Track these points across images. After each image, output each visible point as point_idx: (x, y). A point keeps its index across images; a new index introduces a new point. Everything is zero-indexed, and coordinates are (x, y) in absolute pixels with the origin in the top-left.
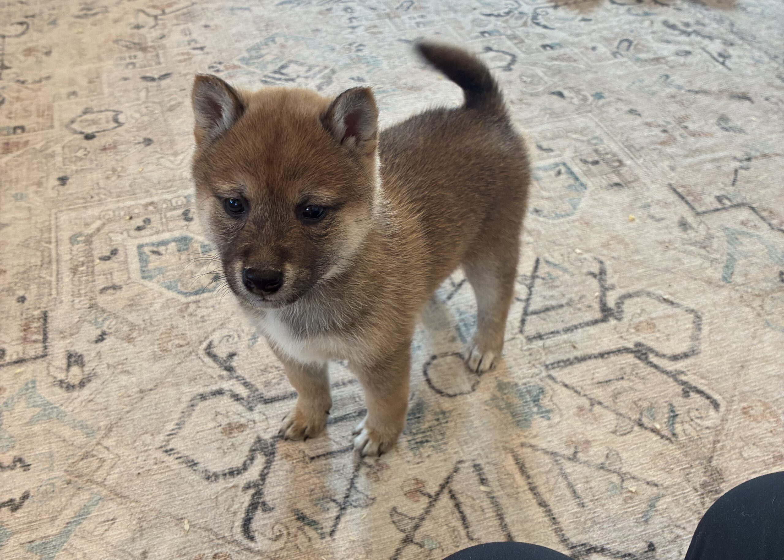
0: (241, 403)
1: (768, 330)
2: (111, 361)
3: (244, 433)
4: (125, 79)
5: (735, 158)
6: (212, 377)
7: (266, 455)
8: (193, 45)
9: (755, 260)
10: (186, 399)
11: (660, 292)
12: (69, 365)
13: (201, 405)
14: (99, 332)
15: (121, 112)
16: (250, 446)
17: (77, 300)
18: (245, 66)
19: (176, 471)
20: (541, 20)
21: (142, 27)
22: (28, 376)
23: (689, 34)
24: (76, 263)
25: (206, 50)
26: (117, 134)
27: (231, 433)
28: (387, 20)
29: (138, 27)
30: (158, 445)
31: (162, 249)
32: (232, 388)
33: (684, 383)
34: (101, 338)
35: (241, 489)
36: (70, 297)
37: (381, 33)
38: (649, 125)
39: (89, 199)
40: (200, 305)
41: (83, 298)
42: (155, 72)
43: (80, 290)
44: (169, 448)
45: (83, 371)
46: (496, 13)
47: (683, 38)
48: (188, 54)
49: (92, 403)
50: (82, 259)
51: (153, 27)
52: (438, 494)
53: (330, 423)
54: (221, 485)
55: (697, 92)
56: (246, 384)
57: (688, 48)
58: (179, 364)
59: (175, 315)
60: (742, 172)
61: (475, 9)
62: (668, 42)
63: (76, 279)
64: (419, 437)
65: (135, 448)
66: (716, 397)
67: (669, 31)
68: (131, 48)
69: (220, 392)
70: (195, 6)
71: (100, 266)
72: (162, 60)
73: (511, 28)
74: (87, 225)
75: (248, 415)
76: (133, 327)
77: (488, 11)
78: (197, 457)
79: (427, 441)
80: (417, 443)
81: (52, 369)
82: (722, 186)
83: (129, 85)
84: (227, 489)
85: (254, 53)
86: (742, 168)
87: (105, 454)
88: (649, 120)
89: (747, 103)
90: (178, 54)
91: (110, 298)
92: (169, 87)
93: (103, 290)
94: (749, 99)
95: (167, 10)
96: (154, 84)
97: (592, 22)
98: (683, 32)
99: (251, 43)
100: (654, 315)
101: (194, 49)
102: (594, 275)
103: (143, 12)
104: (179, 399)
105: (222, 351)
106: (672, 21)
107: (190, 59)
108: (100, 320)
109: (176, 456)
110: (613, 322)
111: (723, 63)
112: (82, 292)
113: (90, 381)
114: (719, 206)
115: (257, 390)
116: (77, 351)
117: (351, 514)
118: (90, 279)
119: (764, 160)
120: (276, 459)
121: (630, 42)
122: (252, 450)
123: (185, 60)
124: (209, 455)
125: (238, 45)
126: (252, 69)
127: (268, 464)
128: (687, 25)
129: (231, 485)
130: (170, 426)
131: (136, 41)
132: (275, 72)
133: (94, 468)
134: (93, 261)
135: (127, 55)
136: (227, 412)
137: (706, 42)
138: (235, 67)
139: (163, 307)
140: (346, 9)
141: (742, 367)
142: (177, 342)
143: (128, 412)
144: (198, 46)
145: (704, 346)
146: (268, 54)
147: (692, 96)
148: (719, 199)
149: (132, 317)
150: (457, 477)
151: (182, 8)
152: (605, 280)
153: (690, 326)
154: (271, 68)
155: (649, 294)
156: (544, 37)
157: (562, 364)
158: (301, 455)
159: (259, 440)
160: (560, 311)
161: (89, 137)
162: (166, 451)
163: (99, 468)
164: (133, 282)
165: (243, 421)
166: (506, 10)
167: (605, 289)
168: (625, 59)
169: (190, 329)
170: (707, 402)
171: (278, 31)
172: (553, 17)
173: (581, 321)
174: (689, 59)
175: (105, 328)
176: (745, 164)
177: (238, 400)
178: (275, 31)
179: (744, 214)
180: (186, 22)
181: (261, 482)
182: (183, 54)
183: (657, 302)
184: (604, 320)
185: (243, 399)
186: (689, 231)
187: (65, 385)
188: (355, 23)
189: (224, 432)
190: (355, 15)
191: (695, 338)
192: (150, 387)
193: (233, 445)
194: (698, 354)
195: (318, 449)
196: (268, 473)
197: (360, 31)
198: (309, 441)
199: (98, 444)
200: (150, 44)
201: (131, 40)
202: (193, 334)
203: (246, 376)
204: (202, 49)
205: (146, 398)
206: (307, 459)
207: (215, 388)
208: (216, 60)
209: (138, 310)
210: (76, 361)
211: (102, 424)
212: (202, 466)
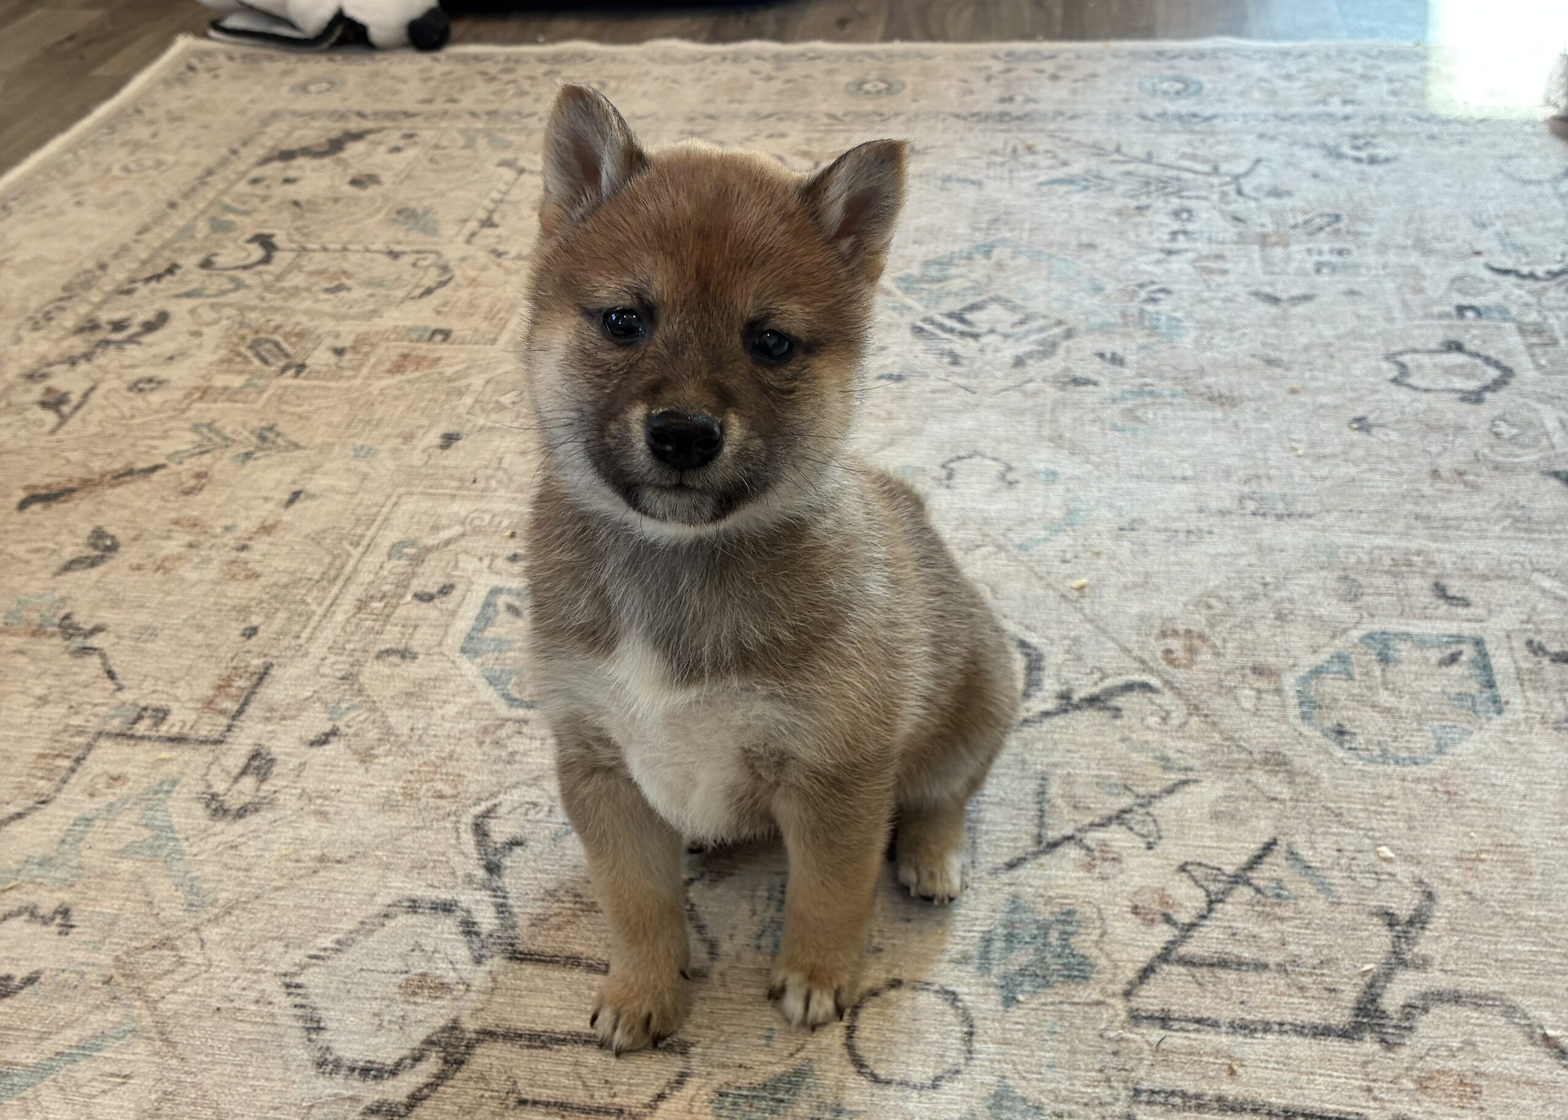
0: (470, 943)
2: (312, 786)
3: (439, 1002)
6: (453, 873)
7: (446, 1061)
10: (383, 899)
12: (244, 772)
13: (403, 920)
14: (327, 727)
16: (430, 1031)
17: (332, 658)
18: (900, 293)
19: (281, 1030)
22: (173, 769)
24: (373, 592)
27: (414, 994)
28: (1255, 248)
30: (284, 968)
32: (472, 906)
34: (322, 740)
35: (360, 1109)
36: (325, 649)
37: (1224, 272)
39: (468, 484)
40: (525, 729)
41: (343, 658)
43: (349, 641)
44: (297, 980)
45: (258, 790)
49: (233, 852)
50: (387, 588)
54: (331, 1086)
56: (503, 909)
58: (417, 828)
59: (471, 735)
61: (1478, 253)
63: (354, 621)
69: (447, 908)
71: (407, 608)
73: (1542, 308)
74: (435, 529)
75: (466, 969)
76: (388, 734)
77: (1509, 263)
78: (331, 1016)
81: (215, 769)
84: (338, 1099)
85: (933, 271)
87: (192, 952)
91: (387, 671)
93: (384, 654)
104: (374, 895)
105: (503, 830)
108: (344, 706)
109: (298, 1000)
112: (349, 647)
113: (257, 810)
115: (513, 927)
116: (273, 749)
118: (377, 628)
120: (458, 1075)
122: (430, 1042)
124: (351, 1020)
125: (913, 250)
126: (910, 301)
127: (439, 1080)
129: (351, 1093)
130: (327, 941)
132: (952, 315)
133: (160, 970)
134: (401, 597)
136: (435, 951)
139: (460, 713)
142: (439, 786)
143: (277, 889)
146: (960, 276)
154: (950, 305)
158: (508, 1086)
159: (454, 1027)
162: (288, 986)
163: (167, 973)
164: (442, 654)
165: (451, 977)
166: (1557, 267)
169: (478, 771)
171: (1009, 235)
175: (341, 723)
177: (468, 933)
178: (1003, 234)
181: (402, 1110)
185: (478, 934)
187: (214, 805)
188: (1178, 247)
189: (405, 986)
190: (1193, 226)
192: (343, 854)
193: (403, 1017)
196: (425, 1098)
197: (1179, 262)
199: (195, 929)
202: (477, 780)
203: (513, 893)
205: (322, 873)
206: (511, 1100)
207: (445, 895)
209: (414, 708)
210: (258, 768)
211: (224, 895)
212: (326, 1035)
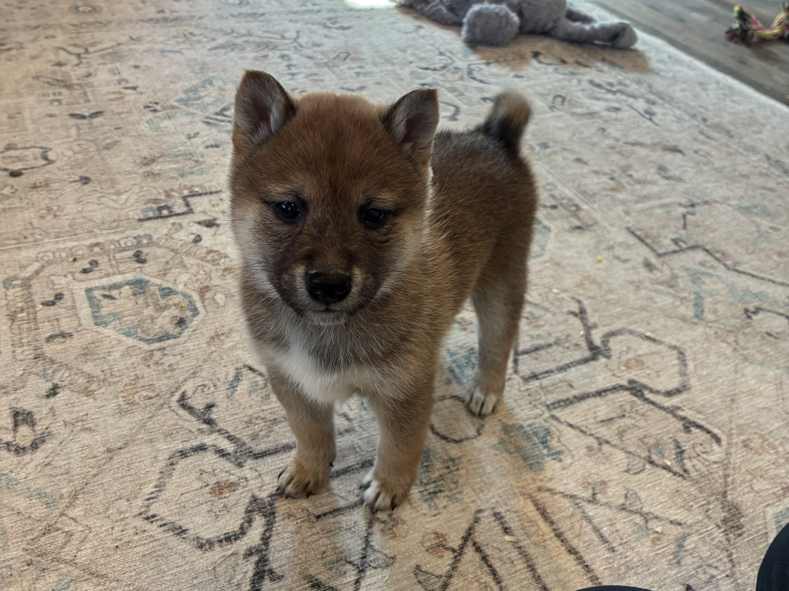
0: (228, 459)
1: (746, 364)
2: (68, 418)
3: (237, 492)
4: (51, 116)
5: (680, 205)
6: (190, 431)
7: (265, 516)
8: (124, 84)
9: (720, 298)
10: (163, 457)
11: (640, 330)
12: (16, 425)
13: (182, 463)
14: (49, 385)
15: (51, 149)
16: (245, 506)
17: (19, 350)
18: (184, 107)
19: (161, 541)
20: (476, 74)
21: (64, 64)
23: (614, 93)
24: (13, 309)
25: (139, 90)
26: (48, 172)
27: (221, 493)
28: (326, 69)
29: (59, 64)
30: (136, 511)
31: (114, 293)
32: (214, 442)
33: (683, 419)
34: (53, 392)
35: (241, 557)
36: (10, 347)
37: (322, 80)
38: (597, 173)
39: (22, 240)
40: (166, 352)
41: (26, 348)
42: (84, 110)
43: (22, 338)
44: (150, 514)
45: (34, 431)
46: (432, 67)
47: (609, 96)
48: (119, 93)
49: (49, 467)
50: (20, 305)
51: (77, 65)
52: (462, 548)
53: (332, 477)
54: (217, 554)
55: (633, 144)
56: (231, 438)
57: (616, 105)
58: (150, 417)
59: (139, 364)
60: (689, 217)
61: (411, 63)
62: (598, 99)
63: (15, 327)
64: (431, 488)
65: (108, 517)
66: (716, 431)
67: (596, 89)
68: (53, 85)
69: (202, 448)
70: (121, 47)
71: (43, 312)
72: (91, 98)
73: (449, 82)
74: (23, 267)
75: (237, 472)
76: (90, 378)
77: (424, 65)
78: (184, 522)
79: (441, 491)
80: (430, 493)
82: (675, 230)
83: (57, 122)
84: (225, 558)
85: (191, 95)
86: (688, 213)
87: (72, 527)
88: (596, 168)
89: (679, 155)
90: (108, 93)
91: (60, 347)
92: (103, 125)
93: (50, 339)
94: (680, 151)
95: (91, 49)
96: (85, 121)
97: (525, 79)
98: (609, 91)
99: (188, 84)
100: (640, 352)
101: (126, 88)
102: (576, 315)
103: (64, 49)
104: (156, 457)
105: (198, 403)
106: (597, 80)
107: (122, 98)
108: (50, 371)
109: (159, 523)
110: (603, 360)
111: (650, 120)
112: (25, 341)
113: (44, 441)
114: (677, 248)
115: (244, 444)
116: (25, 407)
117: (371, 576)
118: (33, 327)
119: (706, 207)
120: (277, 519)
121: (564, 99)
122: (248, 512)
123: (117, 99)
124: (198, 520)
125: (172, 86)
126: (191, 110)
127: (269, 526)
128: (611, 84)
129: (230, 552)
130: (149, 489)
131: (59, 78)
132: (217, 114)
133: (59, 544)
134: (34, 307)
135: (51, 92)
136: (214, 470)
137: (631, 100)
138: (173, 107)
139: (123, 356)
140: (283, 57)
141: (733, 400)
142: (144, 394)
143: (95, 476)
144: (130, 85)
145: (693, 382)
146: (207, 96)
147: (629, 148)
148: (675, 241)
149: (88, 368)
150: (479, 528)
151: (108, 48)
152: (586, 319)
153: (676, 362)
154: (212, 110)
155: (631, 332)
156: (482, 90)
157: (562, 404)
158: (305, 514)
159: (255, 499)
160: (550, 350)
161: (15, 174)
162: (147, 518)
163: (65, 543)
164: (85, 329)
165: (233, 479)
166: (442, 65)
167: (588, 328)
168: (562, 113)
169: (159, 380)
170: (708, 436)
171: (214, 74)
172: (487, 73)
173: (572, 360)
174: (620, 115)
175: (56, 381)
176: (690, 209)
177: (223, 456)
178: (210, 74)
179: (700, 256)
180: (113, 62)
181: (264, 547)
182: (114, 93)
183: (640, 340)
184: (594, 358)
185: (229, 454)
186: (655, 272)
187: (13, 448)
188: (294, 70)
189: (213, 492)
190: (293, 62)
191: (683, 374)
192: (119, 445)
193: (224, 506)
194: (689, 389)
195: (323, 506)
196: (270, 536)
197: (300, 78)
198: (311, 497)
199: (62, 514)
200: (75, 82)
201: (53, 76)
202: (162, 384)
203: (230, 429)
204: (134, 88)
205: (115, 458)
206: (312, 518)
207: (195, 443)
208: (151, 100)
209: (94, 360)
210: (24, 420)
211: (64, 491)
212: (191, 532)
